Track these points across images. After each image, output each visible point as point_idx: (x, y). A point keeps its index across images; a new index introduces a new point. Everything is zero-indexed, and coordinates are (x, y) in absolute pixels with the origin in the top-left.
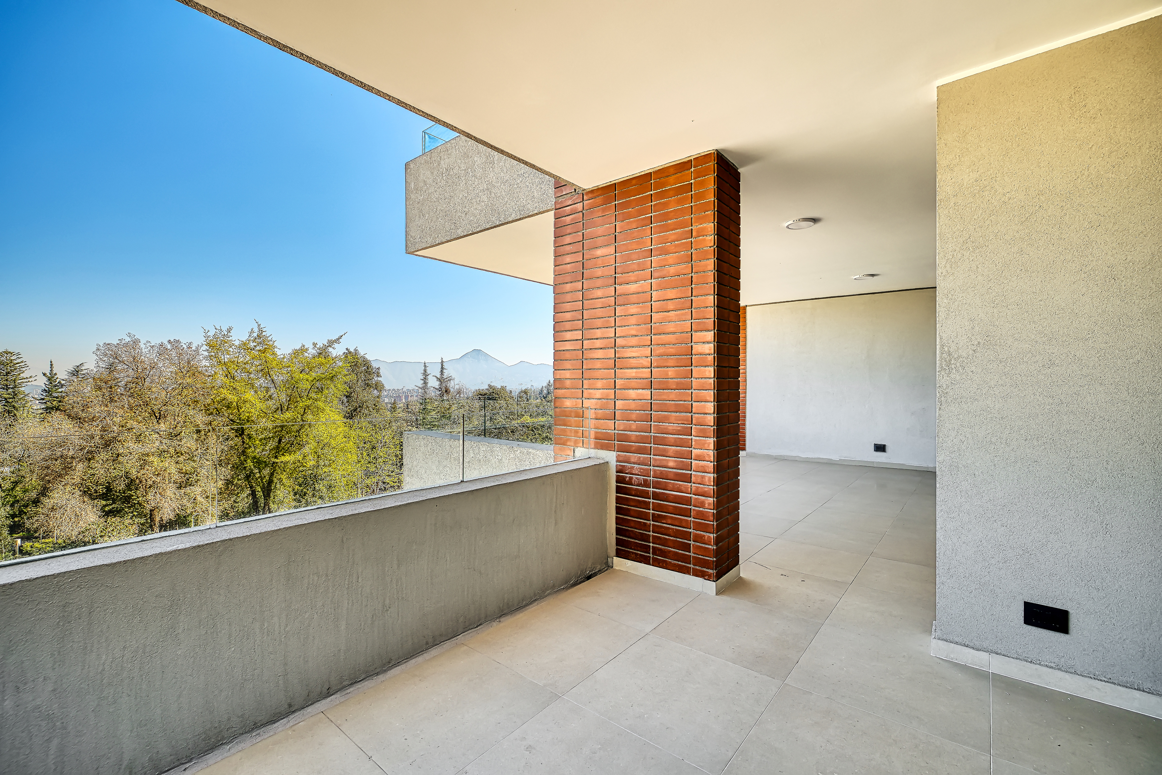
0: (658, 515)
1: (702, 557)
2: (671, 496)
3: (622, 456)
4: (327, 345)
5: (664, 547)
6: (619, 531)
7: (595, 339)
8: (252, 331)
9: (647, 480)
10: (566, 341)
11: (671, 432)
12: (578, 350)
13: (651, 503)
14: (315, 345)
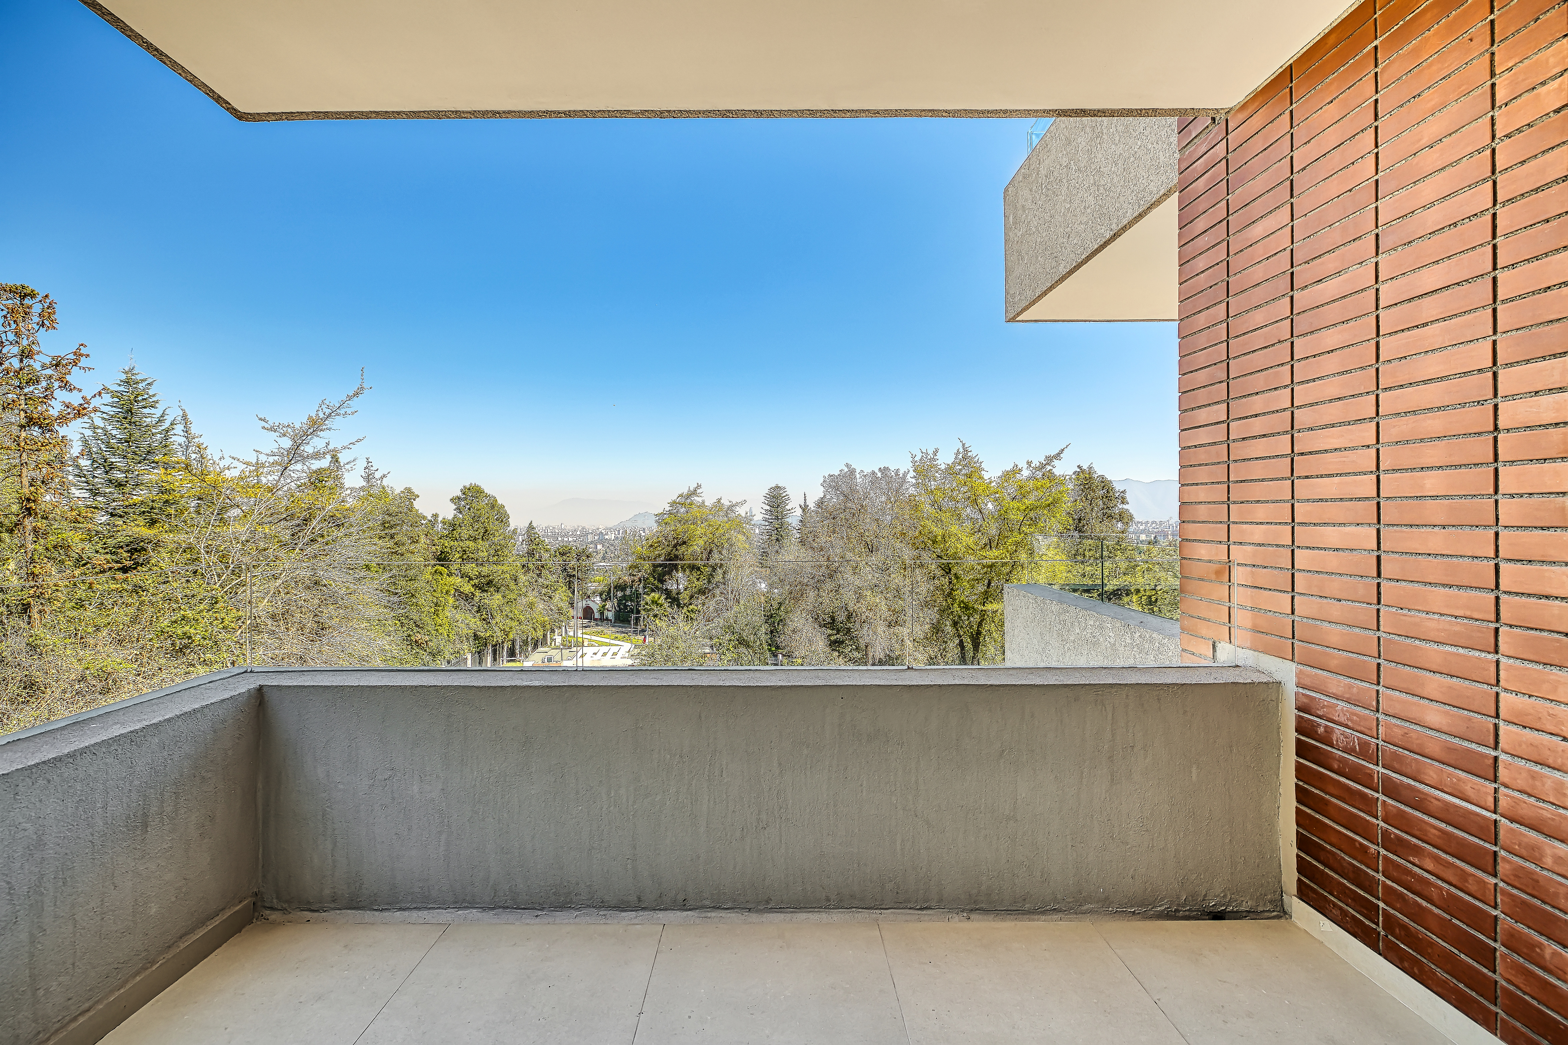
0: (1399, 839)
1: (1535, 1003)
2: (1433, 800)
3: (1308, 676)
4: (1044, 462)
5: (1412, 924)
6: (1302, 843)
7: (1251, 416)
8: (958, 452)
9: (1367, 744)
10: (1200, 427)
11: (1432, 635)
12: (1221, 442)
13: (1379, 804)
14: (1029, 463)
